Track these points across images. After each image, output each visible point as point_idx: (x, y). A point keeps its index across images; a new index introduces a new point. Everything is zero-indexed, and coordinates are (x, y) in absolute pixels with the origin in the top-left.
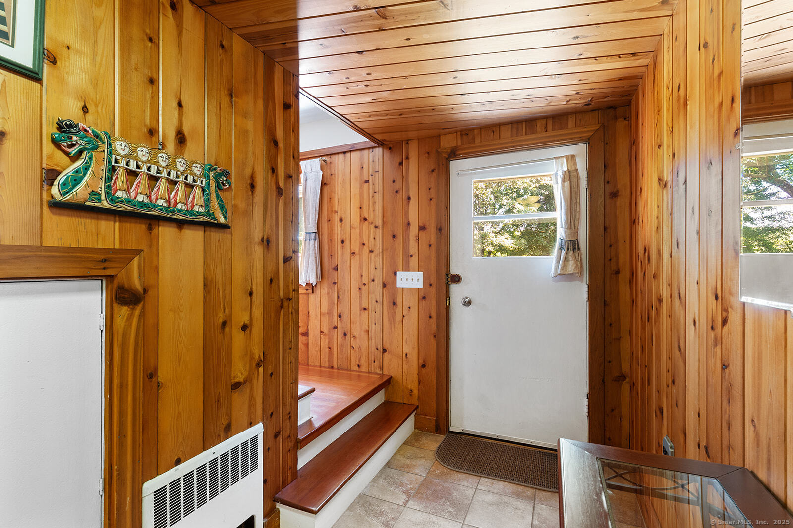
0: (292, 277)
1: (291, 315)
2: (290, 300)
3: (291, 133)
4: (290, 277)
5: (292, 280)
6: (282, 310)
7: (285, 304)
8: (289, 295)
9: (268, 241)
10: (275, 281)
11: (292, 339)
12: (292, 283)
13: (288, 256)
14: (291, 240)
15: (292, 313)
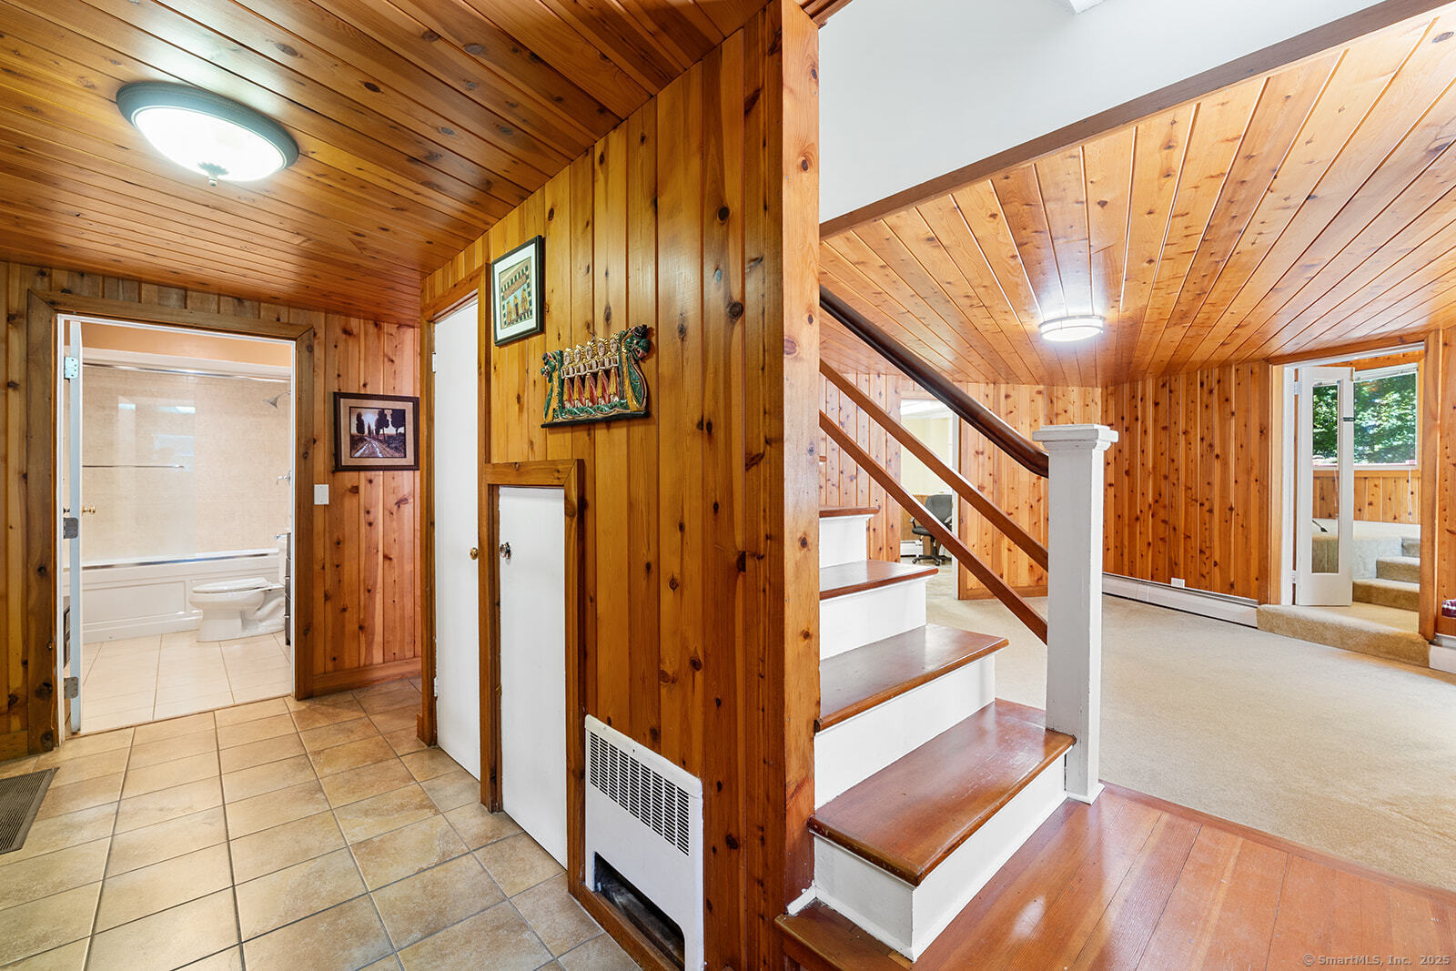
0: (765, 502)
1: (762, 595)
2: (760, 558)
3: (758, 148)
4: (758, 503)
5: (765, 511)
6: (740, 578)
7: (750, 563)
8: (757, 545)
9: (710, 426)
10: (723, 511)
11: (764, 653)
12: (764, 517)
13: (755, 453)
14: (762, 410)
15: (764, 591)
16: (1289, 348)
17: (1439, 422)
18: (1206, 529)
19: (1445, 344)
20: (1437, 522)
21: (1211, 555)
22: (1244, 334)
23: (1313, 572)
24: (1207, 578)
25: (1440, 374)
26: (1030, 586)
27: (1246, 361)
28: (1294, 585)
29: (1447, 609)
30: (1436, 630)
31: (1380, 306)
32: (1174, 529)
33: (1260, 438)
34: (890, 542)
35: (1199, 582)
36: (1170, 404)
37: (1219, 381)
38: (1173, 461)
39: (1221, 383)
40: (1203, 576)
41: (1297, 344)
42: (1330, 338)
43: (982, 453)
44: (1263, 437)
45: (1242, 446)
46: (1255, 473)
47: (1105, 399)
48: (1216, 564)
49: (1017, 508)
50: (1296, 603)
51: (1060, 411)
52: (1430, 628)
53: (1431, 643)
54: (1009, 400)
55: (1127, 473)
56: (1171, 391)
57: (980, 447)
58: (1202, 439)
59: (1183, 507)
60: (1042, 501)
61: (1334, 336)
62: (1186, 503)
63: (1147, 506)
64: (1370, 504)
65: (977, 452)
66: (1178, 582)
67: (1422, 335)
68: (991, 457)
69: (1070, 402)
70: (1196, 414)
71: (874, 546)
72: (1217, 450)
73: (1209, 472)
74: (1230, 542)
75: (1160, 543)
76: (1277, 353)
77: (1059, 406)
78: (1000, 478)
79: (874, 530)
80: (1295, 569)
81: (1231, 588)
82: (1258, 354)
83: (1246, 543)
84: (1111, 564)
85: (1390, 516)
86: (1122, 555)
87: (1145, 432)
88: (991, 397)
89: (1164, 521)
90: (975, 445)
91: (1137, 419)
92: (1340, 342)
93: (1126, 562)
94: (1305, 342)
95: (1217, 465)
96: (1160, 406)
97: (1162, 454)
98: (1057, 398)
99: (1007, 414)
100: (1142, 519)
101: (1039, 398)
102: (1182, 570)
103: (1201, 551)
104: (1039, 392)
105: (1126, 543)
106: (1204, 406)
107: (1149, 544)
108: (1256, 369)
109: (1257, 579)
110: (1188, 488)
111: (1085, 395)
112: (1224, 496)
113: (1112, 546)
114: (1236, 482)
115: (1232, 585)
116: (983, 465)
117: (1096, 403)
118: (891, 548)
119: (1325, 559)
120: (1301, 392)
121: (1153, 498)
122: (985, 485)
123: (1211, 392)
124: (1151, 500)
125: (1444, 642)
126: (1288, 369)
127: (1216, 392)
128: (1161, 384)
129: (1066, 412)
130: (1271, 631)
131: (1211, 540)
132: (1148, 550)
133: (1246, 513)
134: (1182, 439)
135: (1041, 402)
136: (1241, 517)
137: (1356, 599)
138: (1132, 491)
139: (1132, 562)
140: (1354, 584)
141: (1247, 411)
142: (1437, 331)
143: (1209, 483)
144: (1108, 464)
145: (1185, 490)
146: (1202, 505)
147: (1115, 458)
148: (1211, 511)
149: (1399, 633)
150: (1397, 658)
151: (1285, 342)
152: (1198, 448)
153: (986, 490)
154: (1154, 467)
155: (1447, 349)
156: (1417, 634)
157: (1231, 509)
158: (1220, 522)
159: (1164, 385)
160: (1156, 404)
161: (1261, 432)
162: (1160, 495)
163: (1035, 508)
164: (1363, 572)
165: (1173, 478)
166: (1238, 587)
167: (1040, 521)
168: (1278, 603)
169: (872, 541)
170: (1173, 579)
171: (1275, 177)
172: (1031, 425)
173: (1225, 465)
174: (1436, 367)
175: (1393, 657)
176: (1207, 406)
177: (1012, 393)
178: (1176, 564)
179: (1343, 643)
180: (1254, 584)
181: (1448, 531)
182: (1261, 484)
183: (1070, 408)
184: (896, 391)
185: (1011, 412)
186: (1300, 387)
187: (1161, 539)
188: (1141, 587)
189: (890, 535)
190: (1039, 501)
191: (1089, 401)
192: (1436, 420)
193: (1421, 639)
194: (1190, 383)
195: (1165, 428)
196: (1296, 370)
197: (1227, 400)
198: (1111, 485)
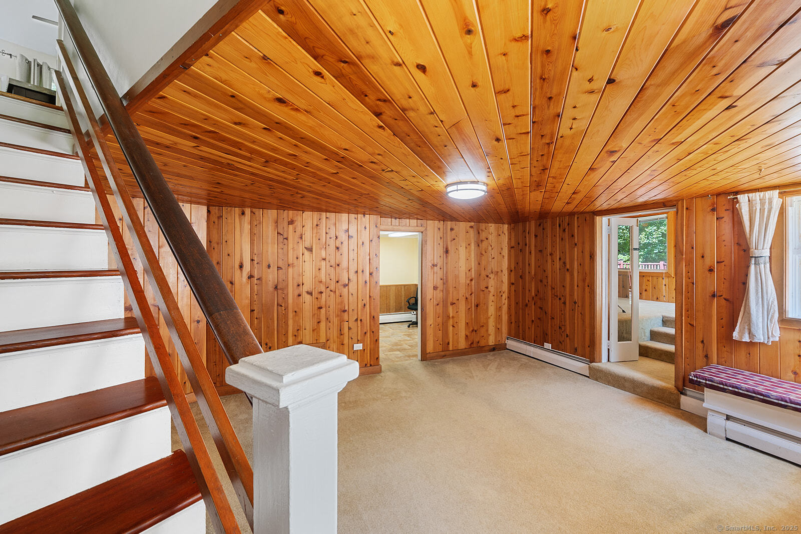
16: (605, 206)
17: (684, 256)
18: (562, 314)
19: (687, 209)
20: (683, 318)
21: (565, 330)
22: (579, 197)
23: (618, 341)
24: (563, 344)
25: (685, 227)
26: (466, 349)
27: (582, 213)
28: (609, 349)
29: (692, 379)
30: (684, 385)
31: (655, 183)
32: (546, 313)
33: (590, 259)
34: (372, 327)
35: (559, 347)
36: (543, 237)
37: (568, 224)
38: (545, 271)
39: (570, 225)
40: (560, 342)
41: (609, 204)
42: (627, 202)
43: (436, 266)
44: (591, 260)
45: (580, 265)
46: (587, 281)
47: (509, 232)
48: (567, 336)
49: (458, 300)
50: (610, 361)
51: (484, 238)
52: (680, 384)
53: (682, 393)
54: (453, 232)
55: (521, 277)
56: (543, 229)
57: (435, 262)
58: (560, 259)
59: (550, 300)
60: (473, 294)
61: (628, 201)
62: (552, 297)
63: (531, 298)
64: (646, 290)
65: (434, 265)
66: (548, 346)
67: (675, 202)
68: (442, 267)
69: (489, 233)
70: (556, 243)
71: (361, 331)
72: (568, 266)
73: (564, 279)
74: (575, 323)
75: (538, 320)
76: (599, 209)
77: (483, 235)
78: (447, 281)
79: (361, 320)
80: (609, 340)
81: (575, 351)
82: (588, 209)
83: (583, 323)
84: (513, 332)
85: (655, 297)
86: (519, 327)
87: (530, 252)
88: (441, 230)
89: (541, 308)
90: (431, 260)
91: (526, 245)
92: (631, 204)
93: (521, 332)
94: (613, 204)
95: (568, 275)
96: (538, 237)
97: (539, 267)
98: (482, 230)
99: (452, 241)
100: (529, 305)
101: (471, 231)
102: (550, 339)
103: (560, 328)
104: (471, 227)
105: (521, 320)
106: (561, 239)
107: (533, 321)
108: (588, 218)
109: (589, 347)
110: (553, 288)
111: (498, 228)
112: (572, 295)
113: (513, 321)
114: (578, 286)
115: (576, 349)
116: (437, 273)
117: (505, 234)
118: (373, 332)
119: (625, 332)
120: (611, 233)
121: (535, 293)
122: (438, 286)
123: (564, 230)
124: (533, 294)
125: (688, 393)
126: (605, 219)
127: (567, 230)
128: (538, 224)
129: (487, 239)
130: (597, 380)
131: (565, 321)
132: (532, 325)
133: (583, 306)
134: (549, 257)
135: (472, 233)
136: (580, 308)
137: (641, 354)
138: (524, 288)
139: (524, 331)
140: (640, 345)
141: (583, 243)
142: (683, 200)
143: (563, 286)
144: (511, 271)
145: (551, 289)
146: (560, 299)
147: (515, 267)
148: (564, 303)
149: (664, 387)
150: (663, 402)
151: (602, 203)
152: (558, 265)
153: (438, 289)
154: (535, 275)
155: (688, 211)
156: (673, 387)
157: (575, 303)
158: (570, 310)
159: (540, 225)
160: (536, 236)
161: (591, 256)
162: (538, 292)
163: (469, 300)
164: (644, 337)
165: (545, 281)
166: (579, 350)
167: (472, 307)
168: (600, 361)
169: (359, 328)
170: (545, 343)
171: (577, 50)
172: (466, 248)
173: (572, 275)
174: (682, 223)
175: (661, 401)
176: (562, 239)
177: (455, 227)
178: (547, 334)
179: (634, 391)
180: (588, 349)
181: (689, 324)
182: (591, 288)
183: (490, 237)
184: (376, 226)
185: (454, 239)
186: (611, 229)
187: (539, 319)
188: (529, 347)
189: (372, 323)
190: (471, 294)
191: (500, 233)
192: (683, 255)
193: (676, 391)
194: (553, 224)
195: (541, 251)
196: (609, 219)
197: (573, 236)
198: (513, 284)
